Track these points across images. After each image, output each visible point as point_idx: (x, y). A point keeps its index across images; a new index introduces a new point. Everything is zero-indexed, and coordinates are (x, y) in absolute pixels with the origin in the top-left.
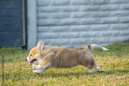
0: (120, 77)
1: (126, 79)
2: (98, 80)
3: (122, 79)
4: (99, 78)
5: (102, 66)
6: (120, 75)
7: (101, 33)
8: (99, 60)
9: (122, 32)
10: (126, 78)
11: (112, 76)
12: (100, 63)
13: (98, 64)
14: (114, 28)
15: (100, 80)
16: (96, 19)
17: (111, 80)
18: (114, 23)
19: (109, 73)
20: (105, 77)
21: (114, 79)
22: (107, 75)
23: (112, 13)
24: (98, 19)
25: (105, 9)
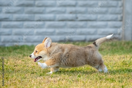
0: (53, 79)
1: (59, 82)
2: (29, 81)
3: (55, 81)
4: (30, 79)
5: (34, 67)
6: (53, 77)
7: (35, 31)
8: (31, 60)
9: (57, 31)
10: (59, 80)
11: (44, 78)
12: (33, 64)
13: (30, 64)
14: (50, 27)
15: (31, 82)
16: (30, 15)
17: (43, 82)
18: (50, 20)
19: (42, 75)
20: (37, 79)
21: (46, 81)
22: (40, 77)
23: (48, 9)
24: (33, 15)
25: (41, 5)
